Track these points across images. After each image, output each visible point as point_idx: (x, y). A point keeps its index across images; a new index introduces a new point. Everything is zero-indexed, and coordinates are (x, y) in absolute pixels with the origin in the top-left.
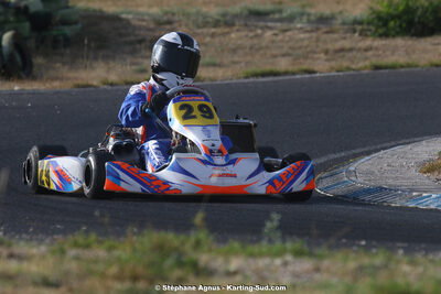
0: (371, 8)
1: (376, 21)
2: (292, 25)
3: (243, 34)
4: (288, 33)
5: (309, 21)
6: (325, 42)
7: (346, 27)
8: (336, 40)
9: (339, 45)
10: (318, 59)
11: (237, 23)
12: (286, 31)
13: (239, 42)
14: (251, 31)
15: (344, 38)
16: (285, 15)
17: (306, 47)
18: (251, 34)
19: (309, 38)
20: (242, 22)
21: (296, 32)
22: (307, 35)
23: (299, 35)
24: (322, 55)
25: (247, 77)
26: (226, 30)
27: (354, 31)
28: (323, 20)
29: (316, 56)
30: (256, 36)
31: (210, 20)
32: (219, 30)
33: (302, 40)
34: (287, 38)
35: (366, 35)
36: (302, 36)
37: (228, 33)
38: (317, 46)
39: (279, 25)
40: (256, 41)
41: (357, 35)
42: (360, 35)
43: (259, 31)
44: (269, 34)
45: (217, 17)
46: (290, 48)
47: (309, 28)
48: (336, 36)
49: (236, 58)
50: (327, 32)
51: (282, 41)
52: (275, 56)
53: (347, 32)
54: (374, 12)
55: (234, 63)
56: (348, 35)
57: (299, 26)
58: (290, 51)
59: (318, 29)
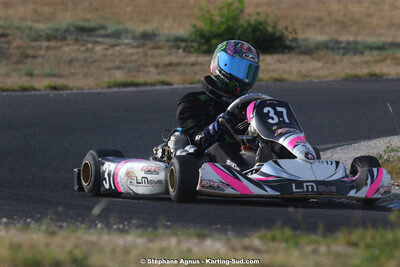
0: (195, 27)
1: (198, 39)
2: (119, 41)
3: (76, 47)
4: (117, 48)
5: (134, 38)
6: (153, 56)
7: (170, 44)
8: (162, 55)
9: (167, 60)
10: (149, 72)
11: (69, 37)
12: (115, 46)
13: (73, 55)
14: (83, 45)
15: (170, 54)
16: (110, 31)
17: (136, 61)
18: (83, 48)
19: (137, 53)
20: (74, 37)
21: (124, 47)
22: (134, 50)
23: (127, 49)
24: (152, 69)
25: (110, 87)
26: (59, 44)
27: (178, 48)
28: (146, 37)
29: (147, 69)
30: (87, 50)
31: (43, 34)
32: (53, 44)
33: (132, 54)
34: (116, 53)
35: (190, 52)
36: (130, 51)
37: (61, 47)
38: (147, 61)
39: (107, 40)
40: (88, 55)
41: (181, 51)
42: (184, 51)
43: (90, 46)
44: (98, 48)
45: (49, 32)
46: (123, 62)
47: (135, 44)
48: (161, 51)
49: (72, 70)
50: (153, 48)
51: (112, 55)
52: (108, 69)
53: (171, 48)
54: (197, 31)
55: (72, 74)
56: (174, 51)
57: (126, 41)
58: (123, 65)
59: (143, 45)
